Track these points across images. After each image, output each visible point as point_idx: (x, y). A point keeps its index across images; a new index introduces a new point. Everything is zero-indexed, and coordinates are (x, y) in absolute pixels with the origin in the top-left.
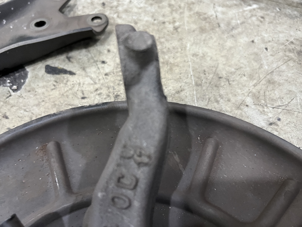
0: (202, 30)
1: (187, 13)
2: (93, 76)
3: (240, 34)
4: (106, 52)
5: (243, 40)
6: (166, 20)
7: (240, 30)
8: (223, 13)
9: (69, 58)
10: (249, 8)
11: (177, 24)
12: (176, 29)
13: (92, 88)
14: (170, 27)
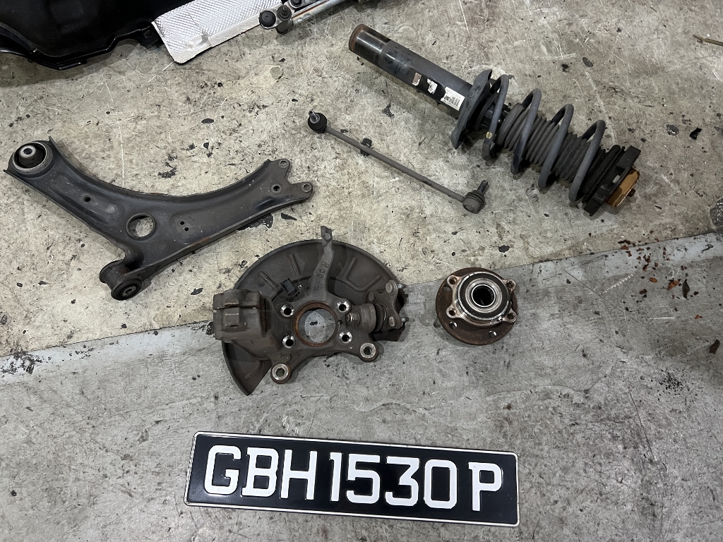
0: (363, 196)
1: (357, 181)
2: (306, 222)
3: (382, 200)
4: (311, 206)
5: (383, 204)
6: (345, 186)
7: (383, 197)
8: (378, 183)
9: (292, 209)
10: (394, 180)
11: (351, 189)
12: (349, 193)
13: (305, 229)
14: (346, 191)
